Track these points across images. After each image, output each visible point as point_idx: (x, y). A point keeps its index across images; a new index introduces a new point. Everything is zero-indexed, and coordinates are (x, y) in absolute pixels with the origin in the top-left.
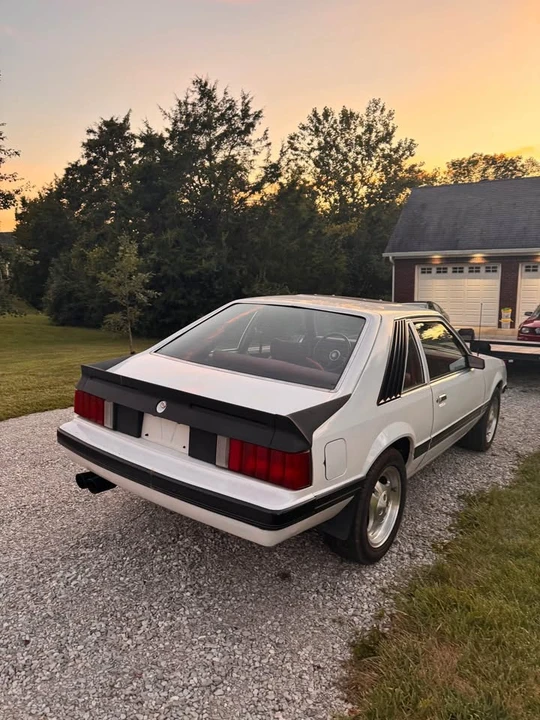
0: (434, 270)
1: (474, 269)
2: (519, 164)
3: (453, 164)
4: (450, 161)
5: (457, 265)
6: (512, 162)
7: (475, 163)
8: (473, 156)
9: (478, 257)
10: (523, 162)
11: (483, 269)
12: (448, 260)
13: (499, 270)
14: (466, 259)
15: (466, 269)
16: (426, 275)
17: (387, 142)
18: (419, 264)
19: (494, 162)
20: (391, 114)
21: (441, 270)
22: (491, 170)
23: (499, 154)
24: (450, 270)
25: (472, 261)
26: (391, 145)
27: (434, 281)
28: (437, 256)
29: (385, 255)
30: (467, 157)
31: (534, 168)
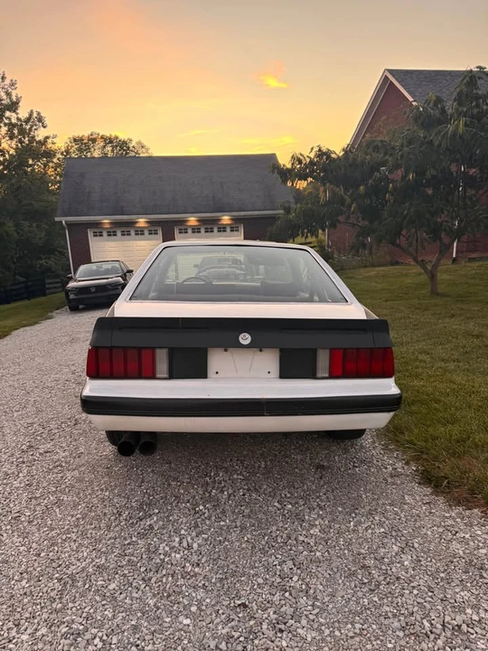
0: (105, 234)
1: (140, 232)
2: (131, 146)
3: (75, 140)
4: (71, 137)
5: (125, 228)
6: (124, 142)
7: (94, 141)
8: (92, 135)
9: (142, 222)
10: (134, 143)
11: (146, 232)
12: (116, 224)
13: (160, 232)
14: (131, 224)
15: (133, 233)
16: (98, 238)
17: (14, 111)
18: (90, 228)
19: (111, 142)
20: (13, 84)
21: (112, 234)
22: (109, 148)
23: (113, 135)
24: (119, 233)
25: (137, 225)
26: (17, 114)
27: (107, 243)
28: (106, 221)
29: (57, 219)
30: (86, 135)
31: (144, 150)
